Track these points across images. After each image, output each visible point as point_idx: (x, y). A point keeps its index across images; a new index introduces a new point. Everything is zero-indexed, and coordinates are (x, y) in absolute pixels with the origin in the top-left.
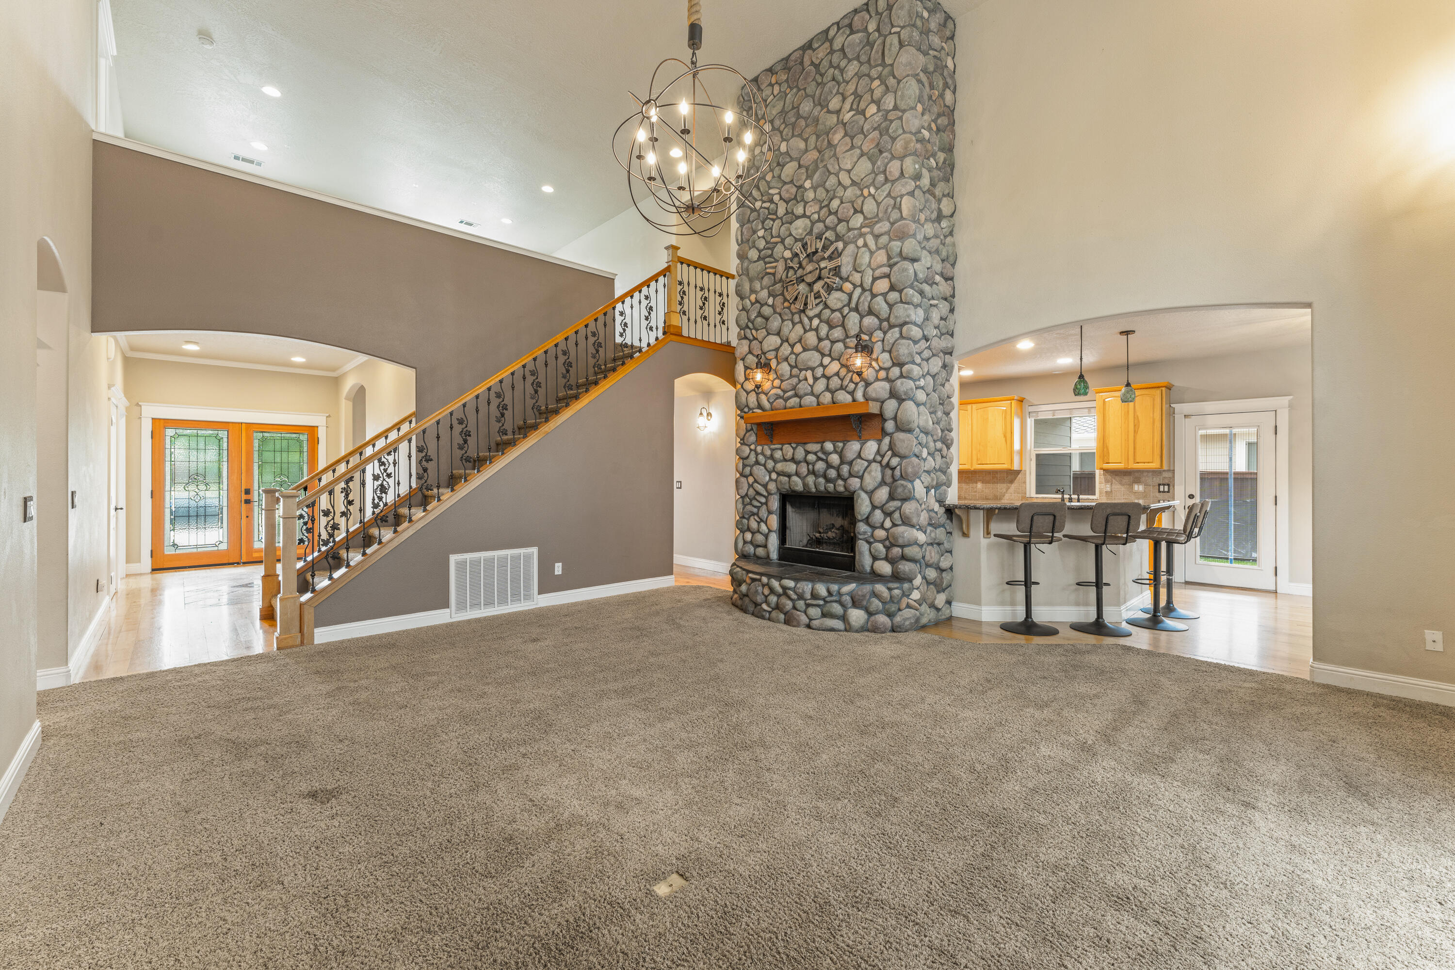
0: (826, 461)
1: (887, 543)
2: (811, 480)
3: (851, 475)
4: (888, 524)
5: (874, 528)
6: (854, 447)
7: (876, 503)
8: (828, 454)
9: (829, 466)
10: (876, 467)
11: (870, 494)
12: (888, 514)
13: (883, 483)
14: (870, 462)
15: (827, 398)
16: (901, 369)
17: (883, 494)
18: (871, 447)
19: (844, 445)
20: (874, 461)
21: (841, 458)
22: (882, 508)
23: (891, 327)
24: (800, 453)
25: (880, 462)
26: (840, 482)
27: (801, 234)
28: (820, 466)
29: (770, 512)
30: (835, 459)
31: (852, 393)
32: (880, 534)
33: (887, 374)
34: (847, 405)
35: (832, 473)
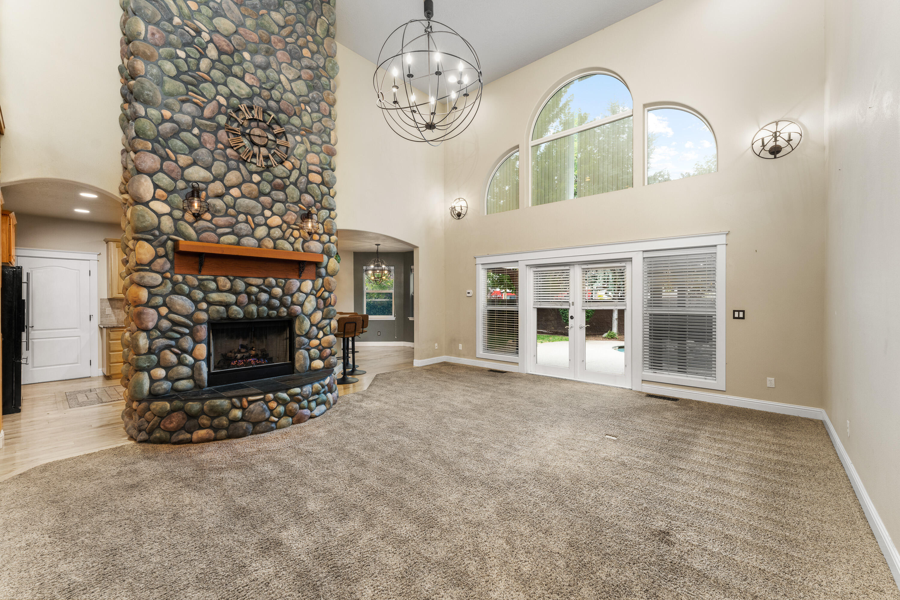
0: (270, 293)
1: (320, 347)
2: (253, 308)
3: (293, 303)
4: (321, 334)
5: (310, 339)
6: (295, 283)
7: (313, 323)
8: (271, 287)
9: (272, 296)
10: (312, 298)
11: (309, 316)
12: (320, 329)
13: (317, 308)
14: (307, 295)
15: (269, 243)
16: (330, 237)
17: (318, 315)
18: (308, 285)
19: (286, 282)
20: (311, 294)
21: (283, 291)
22: (316, 325)
23: (323, 208)
24: (240, 285)
25: (315, 295)
26: (283, 309)
27: (243, 95)
28: (264, 297)
29: (196, 342)
30: (278, 291)
31: (292, 244)
32: (315, 342)
33: (320, 238)
34: (288, 253)
35: (276, 302)
